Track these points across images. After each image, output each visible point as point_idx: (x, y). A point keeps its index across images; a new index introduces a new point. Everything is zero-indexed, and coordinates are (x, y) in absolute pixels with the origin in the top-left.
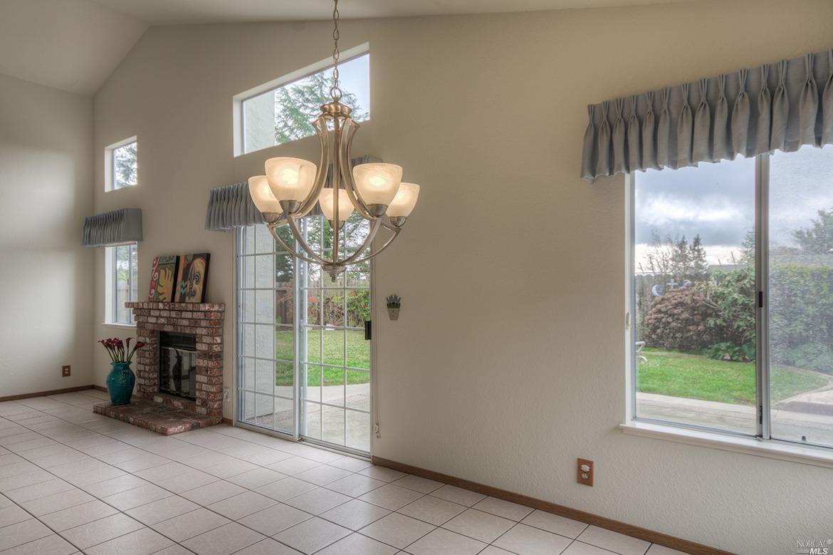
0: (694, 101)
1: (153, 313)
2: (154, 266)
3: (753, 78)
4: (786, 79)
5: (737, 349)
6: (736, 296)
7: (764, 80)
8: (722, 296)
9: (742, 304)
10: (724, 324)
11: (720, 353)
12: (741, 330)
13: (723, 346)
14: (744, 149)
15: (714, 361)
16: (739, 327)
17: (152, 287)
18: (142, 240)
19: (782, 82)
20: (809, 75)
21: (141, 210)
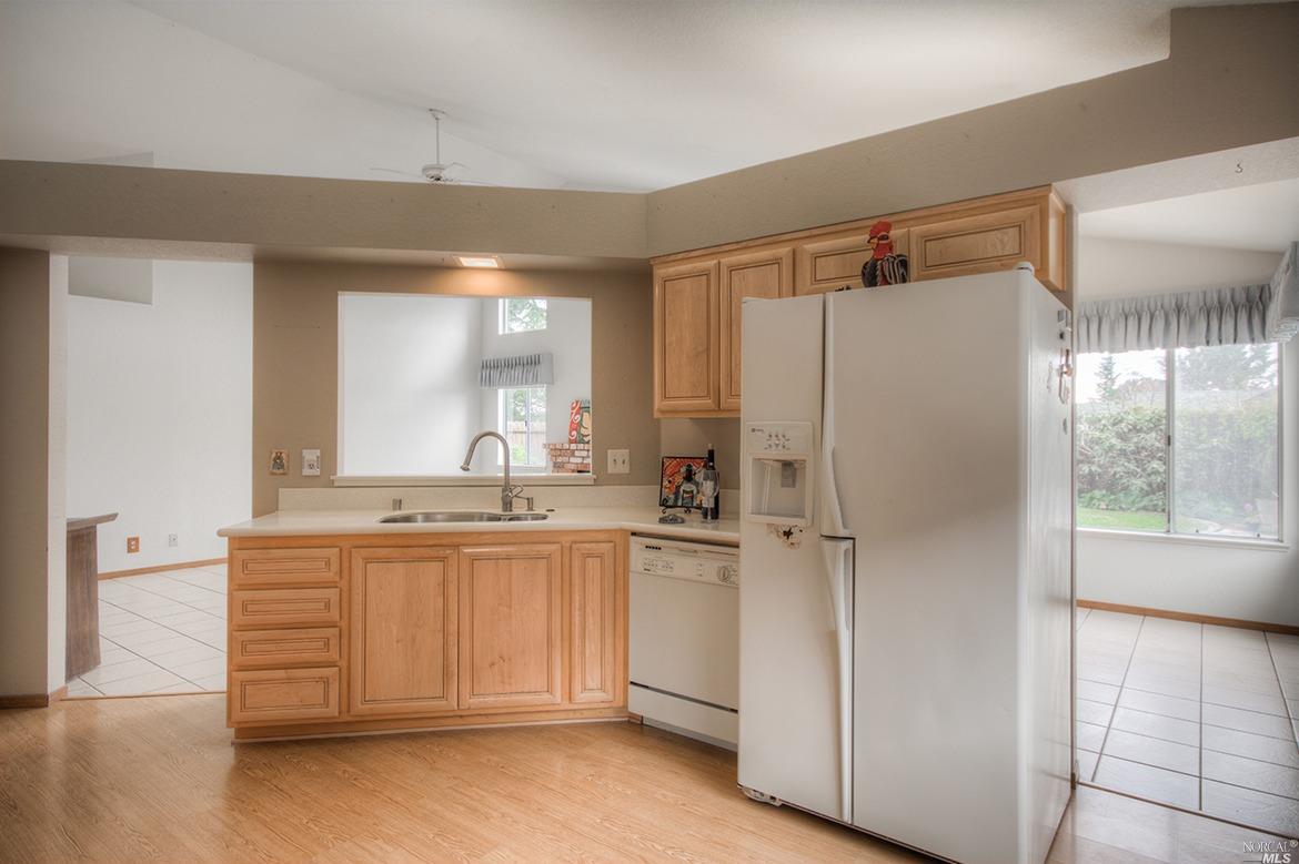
0: (1127, 310)
1: (577, 453)
2: (573, 409)
3: (1166, 301)
4: (1187, 304)
5: (1113, 497)
6: (1114, 441)
7: (1174, 303)
8: (1098, 441)
9: (1120, 450)
10: (1100, 470)
11: (1095, 501)
12: (1118, 476)
13: (1097, 493)
14: (1161, 344)
15: (1088, 510)
16: (1115, 473)
17: (572, 429)
18: (553, 383)
19: (1184, 306)
20: (1202, 303)
21: (551, 355)
